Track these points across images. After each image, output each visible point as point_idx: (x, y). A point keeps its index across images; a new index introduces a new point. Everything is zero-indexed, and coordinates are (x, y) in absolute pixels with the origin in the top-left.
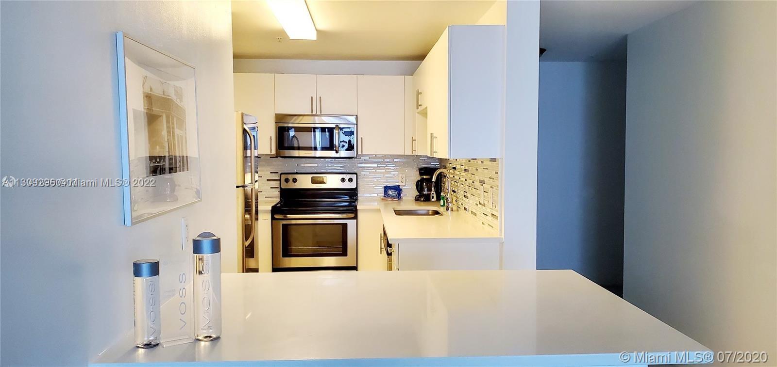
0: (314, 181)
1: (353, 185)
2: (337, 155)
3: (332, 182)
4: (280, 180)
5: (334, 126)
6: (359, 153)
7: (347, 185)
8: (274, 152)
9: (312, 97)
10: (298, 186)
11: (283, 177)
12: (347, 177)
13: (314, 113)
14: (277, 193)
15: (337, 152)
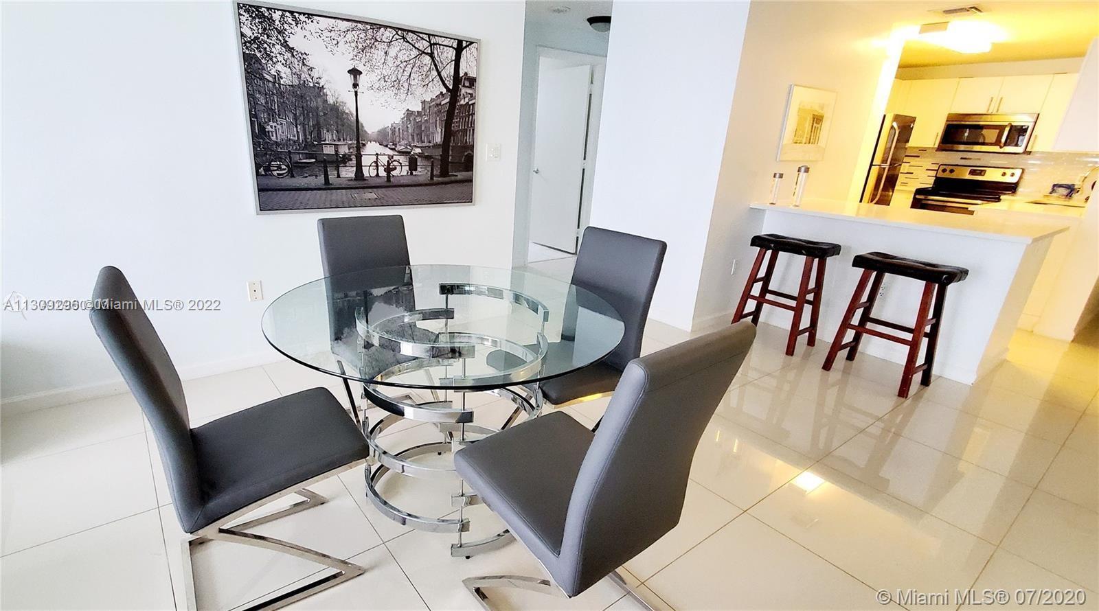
0: (973, 172)
1: (1014, 180)
2: (1002, 150)
3: (992, 176)
4: (937, 170)
5: (1006, 124)
6: (1028, 150)
7: (1008, 179)
8: (936, 146)
9: (992, 98)
10: (954, 176)
11: (942, 168)
12: (1009, 172)
13: (990, 112)
14: (932, 180)
15: (1001, 147)
